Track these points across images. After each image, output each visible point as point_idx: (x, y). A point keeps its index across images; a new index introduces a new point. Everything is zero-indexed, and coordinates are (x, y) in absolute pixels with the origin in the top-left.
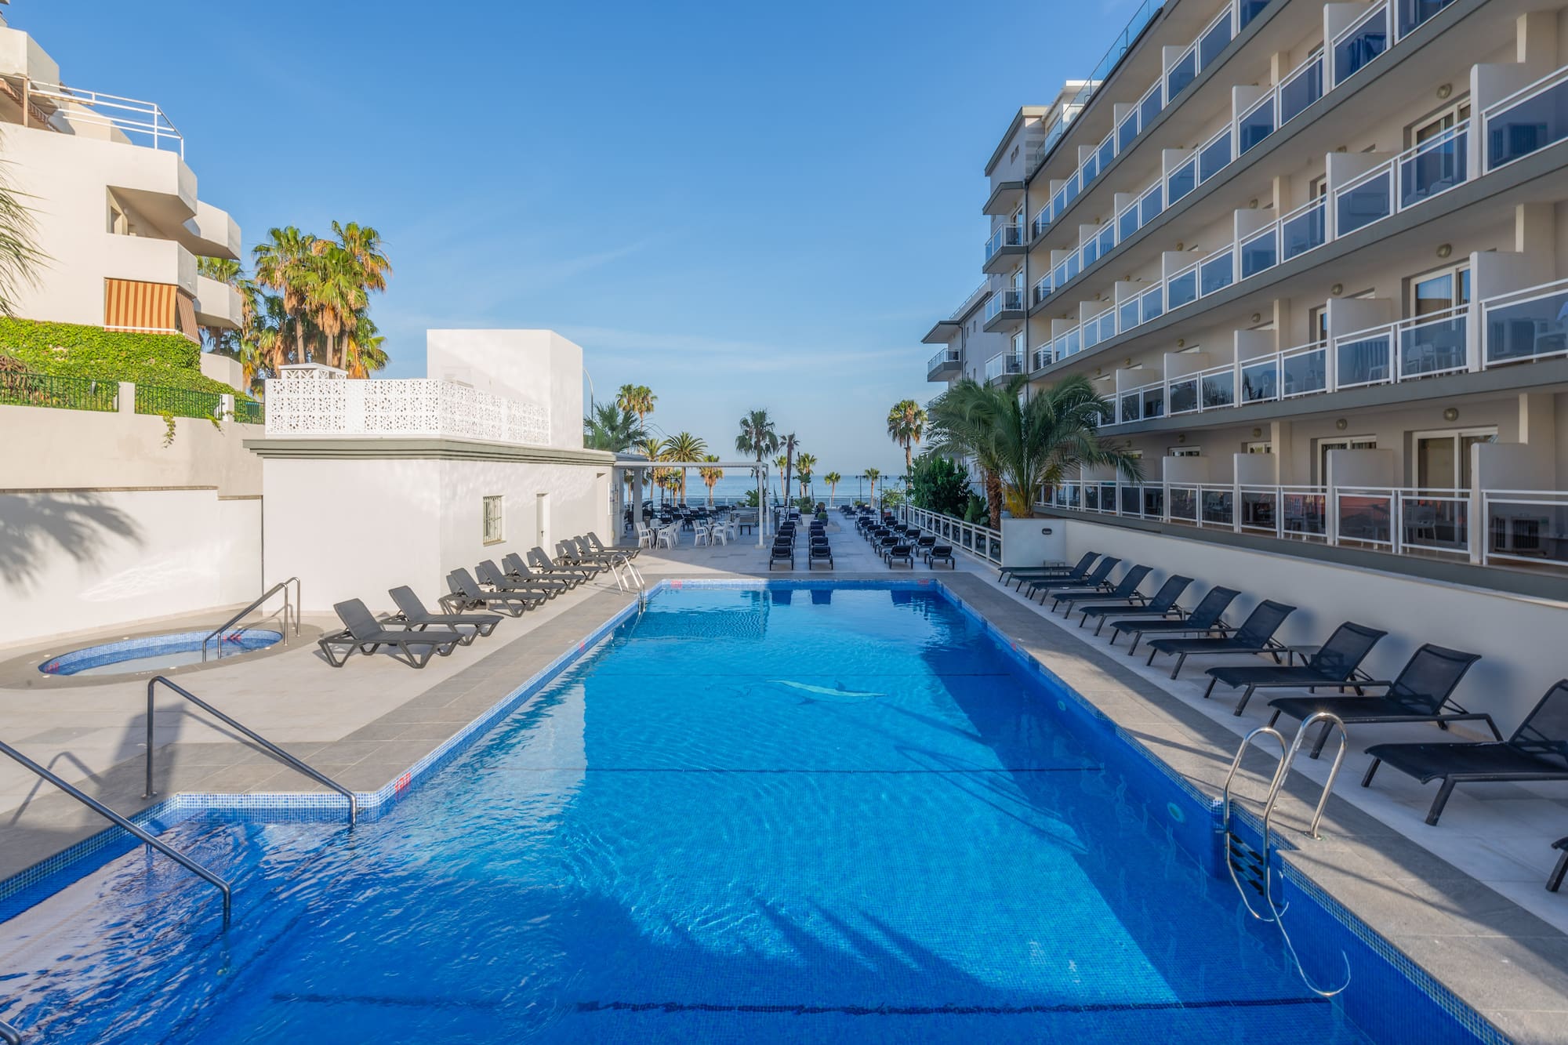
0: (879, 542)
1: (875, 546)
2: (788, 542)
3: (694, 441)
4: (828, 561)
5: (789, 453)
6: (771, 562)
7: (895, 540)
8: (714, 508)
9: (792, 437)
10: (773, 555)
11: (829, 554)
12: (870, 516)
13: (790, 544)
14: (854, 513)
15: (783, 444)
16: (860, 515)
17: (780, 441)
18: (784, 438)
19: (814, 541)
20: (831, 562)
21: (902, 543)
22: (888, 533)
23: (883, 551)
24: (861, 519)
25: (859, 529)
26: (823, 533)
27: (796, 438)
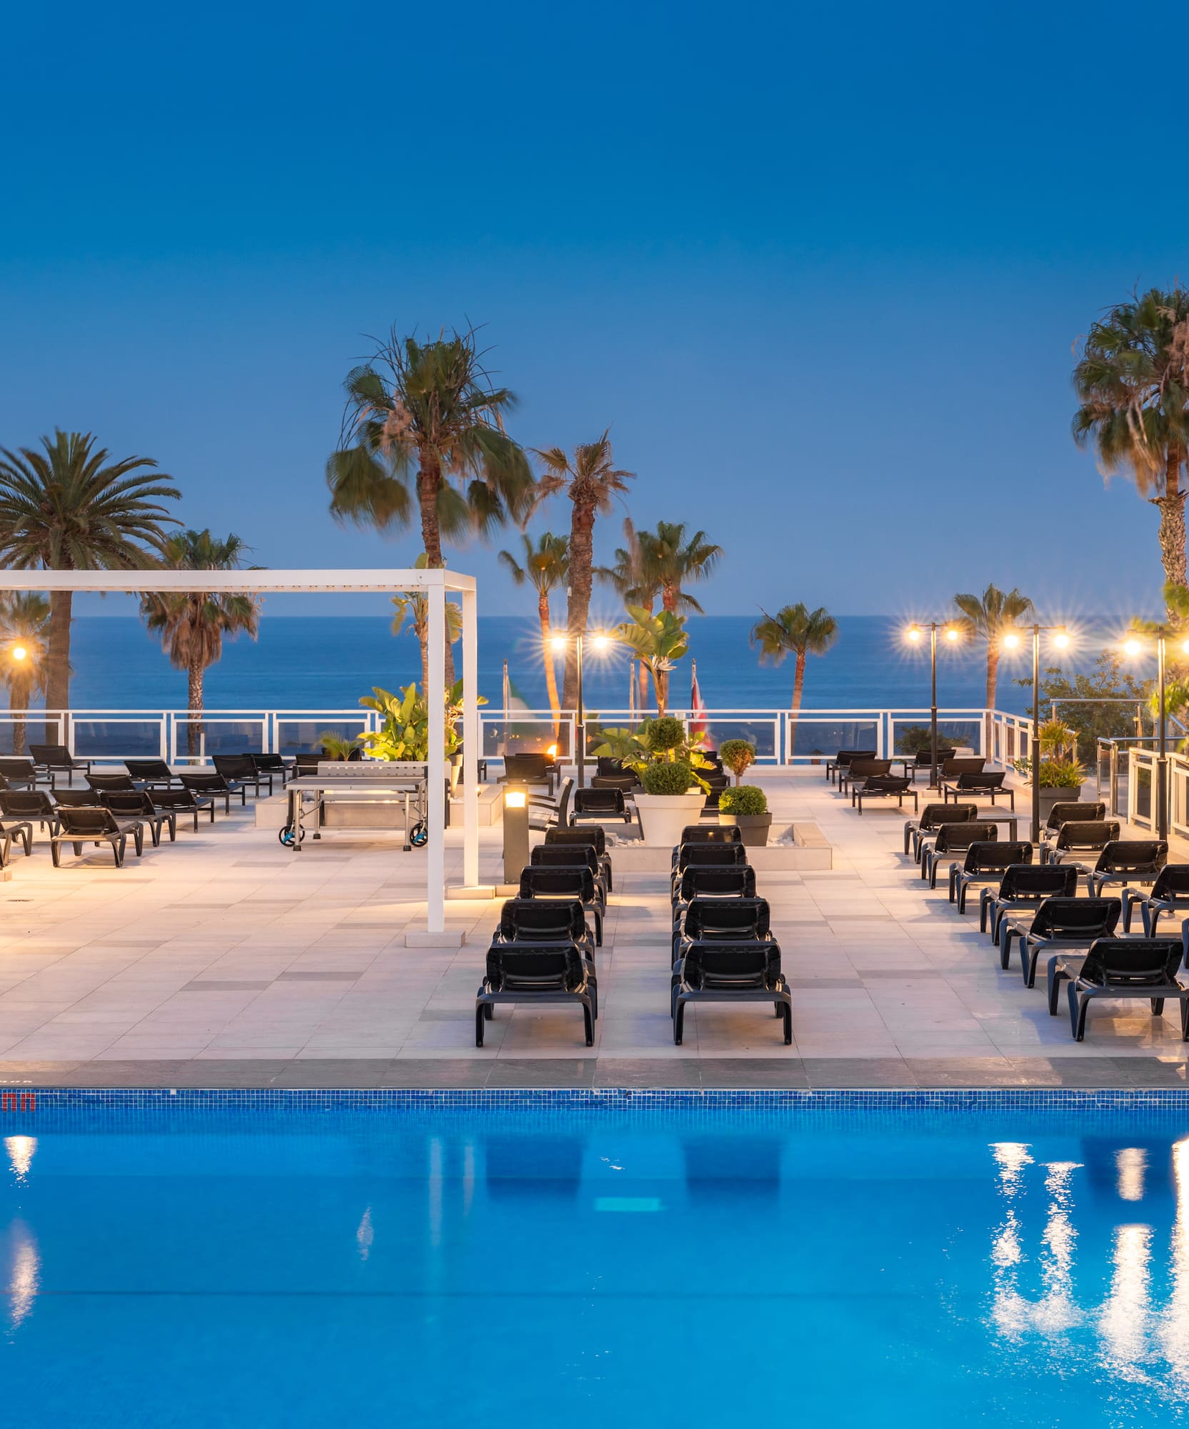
0: (1022, 917)
1: (1003, 938)
2: (571, 919)
3: (121, 469)
4: (769, 1007)
5: (583, 522)
6: (484, 1012)
7: (1108, 912)
8: (203, 765)
9: (593, 455)
10: (493, 977)
11: (774, 975)
12: (982, 801)
13: (580, 928)
14: (898, 787)
15: (551, 484)
16: (928, 797)
17: (540, 470)
18: (558, 459)
19: (697, 918)
20: (784, 1010)
21: (1137, 927)
22: (1066, 878)
23: (1044, 958)
24: (932, 815)
25: (923, 858)
26: (746, 880)
27: (615, 460)
